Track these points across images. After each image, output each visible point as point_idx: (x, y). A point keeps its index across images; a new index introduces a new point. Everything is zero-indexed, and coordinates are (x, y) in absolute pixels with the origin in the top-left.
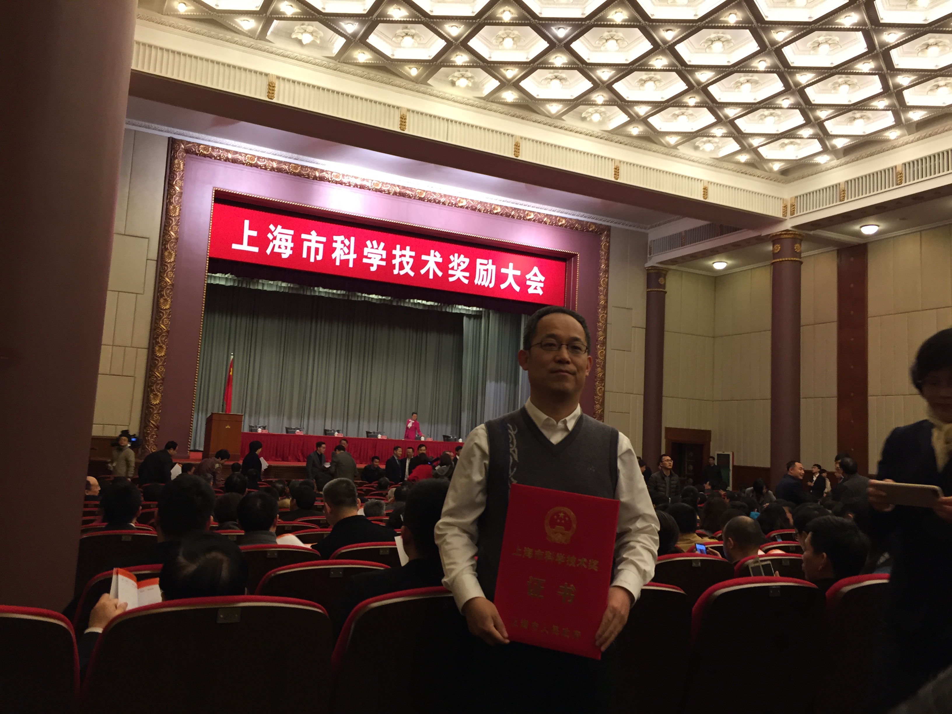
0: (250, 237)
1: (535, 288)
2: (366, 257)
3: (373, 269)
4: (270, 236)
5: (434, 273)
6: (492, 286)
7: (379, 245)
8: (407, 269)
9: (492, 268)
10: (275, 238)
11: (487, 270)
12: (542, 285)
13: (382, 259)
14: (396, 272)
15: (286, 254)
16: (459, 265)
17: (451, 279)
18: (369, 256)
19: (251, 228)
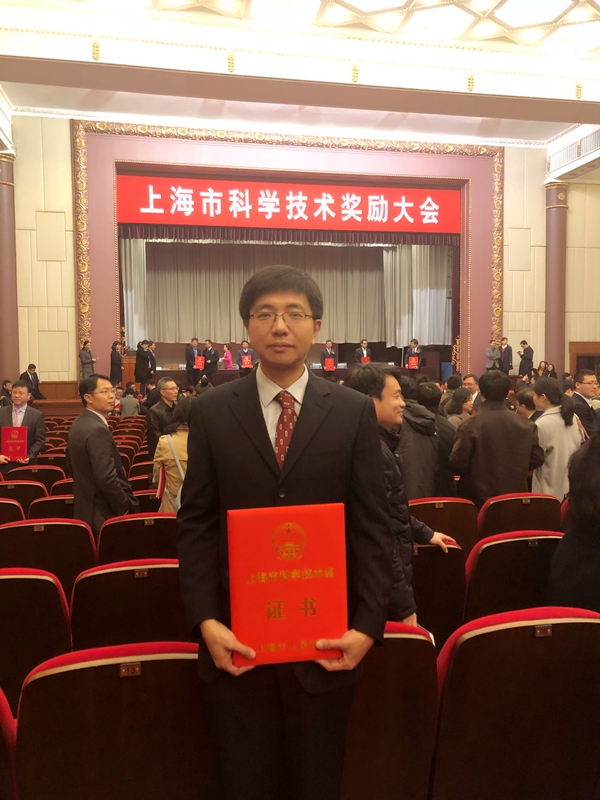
0: (155, 200)
1: (430, 218)
2: (261, 206)
3: (269, 217)
4: (172, 197)
5: (328, 214)
6: (385, 220)
7: (271, 194)
8: (301, 214)
9: (384, 202)
10: (177, 198)
11: (379, 206)
12: (437, 214)
13: (276, 207)
14: (290, 217)
15: (188, 211)
16: (351, 204)
17: (344, 219)
18: (264, 205)
19: (155, 192)
